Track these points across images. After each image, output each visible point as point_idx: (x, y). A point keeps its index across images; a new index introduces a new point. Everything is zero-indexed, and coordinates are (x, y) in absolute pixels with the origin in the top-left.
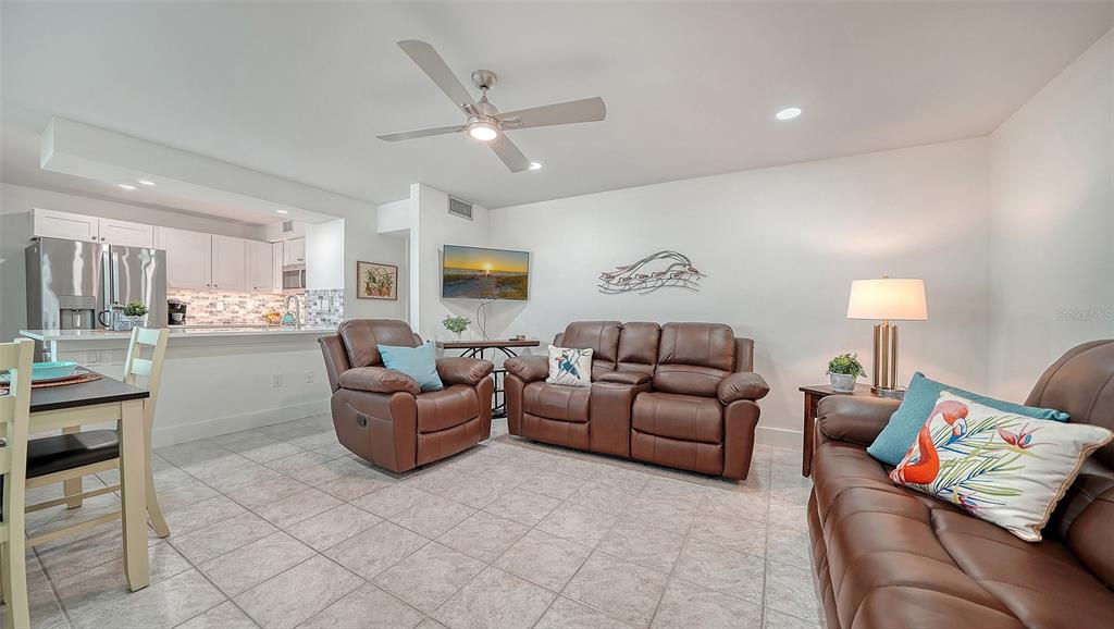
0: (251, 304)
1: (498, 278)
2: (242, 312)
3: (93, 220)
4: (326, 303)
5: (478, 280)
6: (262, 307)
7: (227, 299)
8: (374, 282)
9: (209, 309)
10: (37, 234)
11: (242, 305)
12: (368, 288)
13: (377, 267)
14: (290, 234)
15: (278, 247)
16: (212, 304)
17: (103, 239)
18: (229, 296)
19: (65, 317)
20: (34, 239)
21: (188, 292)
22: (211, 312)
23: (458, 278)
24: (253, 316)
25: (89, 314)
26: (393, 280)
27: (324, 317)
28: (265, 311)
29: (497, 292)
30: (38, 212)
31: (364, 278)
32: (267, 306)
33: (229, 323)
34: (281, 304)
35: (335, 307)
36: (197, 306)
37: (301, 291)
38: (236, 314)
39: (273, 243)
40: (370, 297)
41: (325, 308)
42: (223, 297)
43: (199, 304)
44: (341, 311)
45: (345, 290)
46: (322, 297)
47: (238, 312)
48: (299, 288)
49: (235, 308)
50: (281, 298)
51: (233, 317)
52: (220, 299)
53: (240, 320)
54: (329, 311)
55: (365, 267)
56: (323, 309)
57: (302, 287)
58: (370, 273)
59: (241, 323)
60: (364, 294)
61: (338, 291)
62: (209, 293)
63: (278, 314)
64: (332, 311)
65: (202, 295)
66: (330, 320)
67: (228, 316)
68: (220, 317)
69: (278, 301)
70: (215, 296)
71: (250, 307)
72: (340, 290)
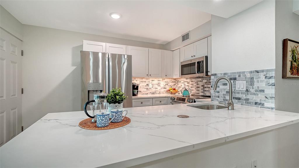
0: (163, 84)
2: (159, 88)
4: (241, 85)
8: (295, 61)
9: (146, 87)
11: (159, 84)
12: (291, 68)
13: (297, 45)
15: (177, 52)
16: (147, 85)
19: (90, 94)
21: (139, 79)
24: (163, 90)
27: (238, 96)
28: (168, 88)
30: (84, 42)
31: (289, 57)
32: (169, 84)
33: (154, 94)
34: (174, 83)
35: (257, 88)
36: (142, 86)
37: (197, 75)
38: (157, 90)
39: (173, 51)
40: (292, 76)
41: (240, 88)
42: (152, 81)
43: (143, 85)
44: (271, 91)
45: (276, 70)
46: (235, 79)
47: (157, 88)
48: (195, 73)
49: (157, 86)
50: (174, 81)
51: (155, 91)
52: (151, 82)
53: (158, 92)
54: (247, 90)
55: (290, 45)
56: (237, 89)
57: (198, 72)
58: (293, 51)
59: (158, 94)
60: (289, 74)
61: (263, 71)
62: (147, 79)
63: (175, 89)
64: (252, 91)
65: (144, 80)
66: (247, 99)
67: (153, 90)
68: (151, 91)
69: (173, 82)
70: (148, 80)
71: (162, 86)
72: (268, 71)
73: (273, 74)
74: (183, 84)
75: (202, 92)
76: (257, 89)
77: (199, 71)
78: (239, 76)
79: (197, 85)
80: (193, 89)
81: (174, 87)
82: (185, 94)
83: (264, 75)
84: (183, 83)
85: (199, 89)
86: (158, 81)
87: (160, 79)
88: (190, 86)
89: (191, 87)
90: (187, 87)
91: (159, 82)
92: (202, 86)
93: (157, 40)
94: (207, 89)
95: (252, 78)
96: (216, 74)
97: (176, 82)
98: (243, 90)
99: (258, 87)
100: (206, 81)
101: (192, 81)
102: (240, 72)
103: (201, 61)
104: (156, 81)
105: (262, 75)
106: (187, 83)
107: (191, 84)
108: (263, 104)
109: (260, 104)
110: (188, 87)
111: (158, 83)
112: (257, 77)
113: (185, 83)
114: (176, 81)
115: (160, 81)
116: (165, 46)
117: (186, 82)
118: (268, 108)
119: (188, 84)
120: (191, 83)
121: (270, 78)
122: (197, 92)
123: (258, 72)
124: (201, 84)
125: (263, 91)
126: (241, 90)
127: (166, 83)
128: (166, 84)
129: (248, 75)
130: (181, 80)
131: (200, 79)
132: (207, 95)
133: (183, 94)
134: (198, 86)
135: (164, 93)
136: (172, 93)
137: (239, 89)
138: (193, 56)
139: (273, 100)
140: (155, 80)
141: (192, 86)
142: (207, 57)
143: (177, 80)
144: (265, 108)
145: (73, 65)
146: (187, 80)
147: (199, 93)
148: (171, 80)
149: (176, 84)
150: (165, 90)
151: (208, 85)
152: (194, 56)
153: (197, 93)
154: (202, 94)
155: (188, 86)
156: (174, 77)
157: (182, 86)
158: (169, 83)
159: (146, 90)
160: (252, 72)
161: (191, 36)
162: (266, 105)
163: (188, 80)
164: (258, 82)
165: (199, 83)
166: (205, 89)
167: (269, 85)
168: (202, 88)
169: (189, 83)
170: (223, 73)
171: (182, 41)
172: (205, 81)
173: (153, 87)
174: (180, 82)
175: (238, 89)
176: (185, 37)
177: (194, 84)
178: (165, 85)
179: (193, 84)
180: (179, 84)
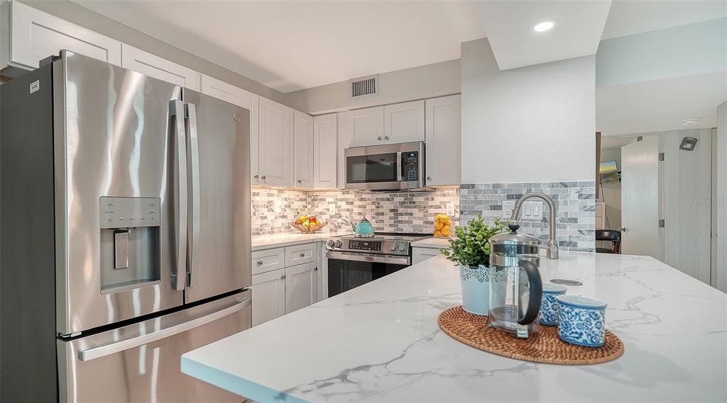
4: (533, 209)
32: (292, 206)
33: (258, 234)
34: (304, 203)
35: (563, 215)
38: (265, 221)
39: (314, 116)
41: (532, 216)
44: (589, 220)
45: (595, 184)
46: (520, 197)
47: (266, 218)
48: (394, 180)
49: (265, 211)
50: (304, 197)
51: (262, 226)
53: (268, 229)
54: (545, 219)
56: (523, 217)
59: (269, 233)
61: (574, 185)
63: (314, 220)
69: (301, 200)
71: (278, 210)
72: (583, 184)
74: (332, 207)
75: (391, 225)
76: (564, 217)
77: (405, 175)
78: (529, 192)
79: (378, 207)
82: (364, 231)
83: (578, 192)
84: (331, 203)
85: (381, 218)
86: (269, 195)
87: (272, 192)
90: (346, 215)
91: (271, 199)
92: (392, 211)
94: (405, 218)
95: (555, 197)
96: (473, 186)
97: (309, 200)
98: (538, 218)
99: (566, 214)
100: (402, 199)
101: (361, 200)
102: (530, 184)
103: (412, 153)
104: (263, 197)
105: (573, 192)
106: (347, 203)
107: (360, 207)
108: (575, 245)
109: (569, 244)
110: (349, 213)
111: (269, 202)
112: (564, 194)
113: (339, 203)
115: (273, 195)
117: (341, 200)
118: (584, 250)
119: (349, 207)
120: (357, 203)
121: (588, 197)
122: (378, 225)
123: (565, 185)
124: (387, 206)
125: (575, 220)
126: (534, 218)
127: (287, 203)
128: (286, 206)
129: (547, 191)
130: (328, 196)
131: (387, 195)
132: (404, 232)
133: (360, 232)
134: (380, 210)
135: (283, 229)
136: (308, 231)
137: (530, 218)
138: (383, 138)
139: (593, 236)
140: (262, 191)
141: (361, 210)
143: (311, 194)
144: (577, 250)
146: (347, 196)
148: (297, 193)
149: (309, 206)
150: (284, 221)
151: (408, 209)
152: (387, 138)
154: (392, 230)
155: (348, 210)
157: (328, 210)
158: (293, 202)
160: (555, 185)
162: (581, 245)
163: (350, 196)
164: (566, 203)
165: (382, 203)
166: (400, 218)
167: (586, 209)
168: (392, 214)
169: (352, 203)
170: (491, 183)
171: (351, 95)
172: (399, 199)
173: (257, 213)
174: (324, 200)
175: (526, 218)
176: (362, 87)
177: (368, 207)
178: (283, 207)
179: (365, 207)
180: (319, 205)
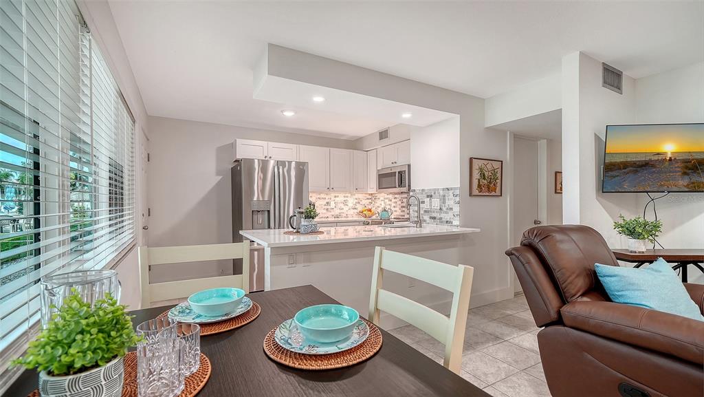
0: (351, 202)
1: (686, 161)
2: (346, 208)
3: (264, 143)
4: (436, 203)
5: (653, 166)
6: (358, 204)
7: (337, 199)
8: (484, 179)
9: (326, 207)
10: (239, 157)
11: (345, 203)
12: (479, 186)
13: (486, 162)
14: (385, 141)
15: (372, 154)
16: (327, 203)
17: (270, 157)
18: (338, 196)
19: (255, 217)
20: (236, 161)
21: (314, 195)
22: (327, 209)
23: (624, 166)
24: (352, 211)
25: (266, 213)
26: (499, 175)
27: (434, 215)
28: (360, 208)
29: (683, 182)
30: (239, 141)
31: (476, 175)
32: (361, 203)
33: (338, 218)
34: (370, 201)
36: (320, 205)
37: (398, 190)
38: (342, 211)
39: (367, 151)
40: (480, 194)
41: (436, 206)
42: (335, 197)
43: (321, 203)
44: (456, 209)
45: (461, 189)
46: (431, 196)
48: (396, 187)
49: (342, 205)
50: (370, 197)
51: (340, 213)
52: (333, 198)
53: (344, 215)
54: (441, 209)
55: (476, 164)
57: (399, 186)
58: (481, 169)
59: (345, 217)
60: (476, 192)
61: (452, 189)
62: (327, 194)
63: (370, 210)
64: (444, 209)
65: (322, 196)
66: (441, 219)
67: (337, 212)
68: (333, 213)
69: (368, 199)
70: (329, 197)
71: (350, 205)
72: (455, 189)
73: (457, 192)
74: (382, 203)
76: (448, 207)
77: (401, 184)
78: (435, 193)
80: (395, 209)
81: (370, 207)
82: (383, 217)
83: (453, 193)
84: (382, 200)
86: (344, 197)
87: (347, 195)
88: (393, 205)
89: (394, 207)
90: (388, 207)
91: (345, 199)
93: (343, 135)
95: (444, 196)
96: (415, 190)
97: (373, 199)
98: (438, 208)
99: (448, 205)
101: (395, 198)
102: (435, 189)
103: (403, 171)
104: (341, 198)
105: (451, 192)
106: (389, 201)
107: (394, 203)
108: (452, 223)
109: (449, 222)
112: (448, 194)
113: (386, 201)
114: (372, 197)
115: (347, 197)
116: (354, 144)
117: (386, 199)
119: (390, 203)
120: (393, 200)
121: (456, 196)
122: (402, 214)
123: (448, 190)
125: (452, 209)
126: (436, 208)
127: (357, 201)
128: (356, 203)
129: (441, 193)
130: (380, 197)
133: (381, 217)
135: (354, 216)
136: (366, 217)
139: (458, 218)
140: (341, 195)
141: (394, 205)
142: (409, 166)
143: (374, 195)
144: (452, 226)
145: (218, 173)
146: (388, 196)
147: (404, 216)
148: (364, 195)
149: (373, 203)
150: (356, 211)
152: (395, 163)
153: (402, 216)
155: (389, 205)
156: (370, 191)
158: (362, 201)
159: (325, 211)
160: (444, 189)
161: (391, 134)
162: (454, 223)
163: (390, 196)
164: (448, 200)
165: (403, 200)
167: (456, 202)
169: (391, 201)
170: (421, 188)
171: (379, 139)
173: (337, 207)
174: (379, 199)
176: (383, 135)
179: (396, 202)
180: (377, 202)
